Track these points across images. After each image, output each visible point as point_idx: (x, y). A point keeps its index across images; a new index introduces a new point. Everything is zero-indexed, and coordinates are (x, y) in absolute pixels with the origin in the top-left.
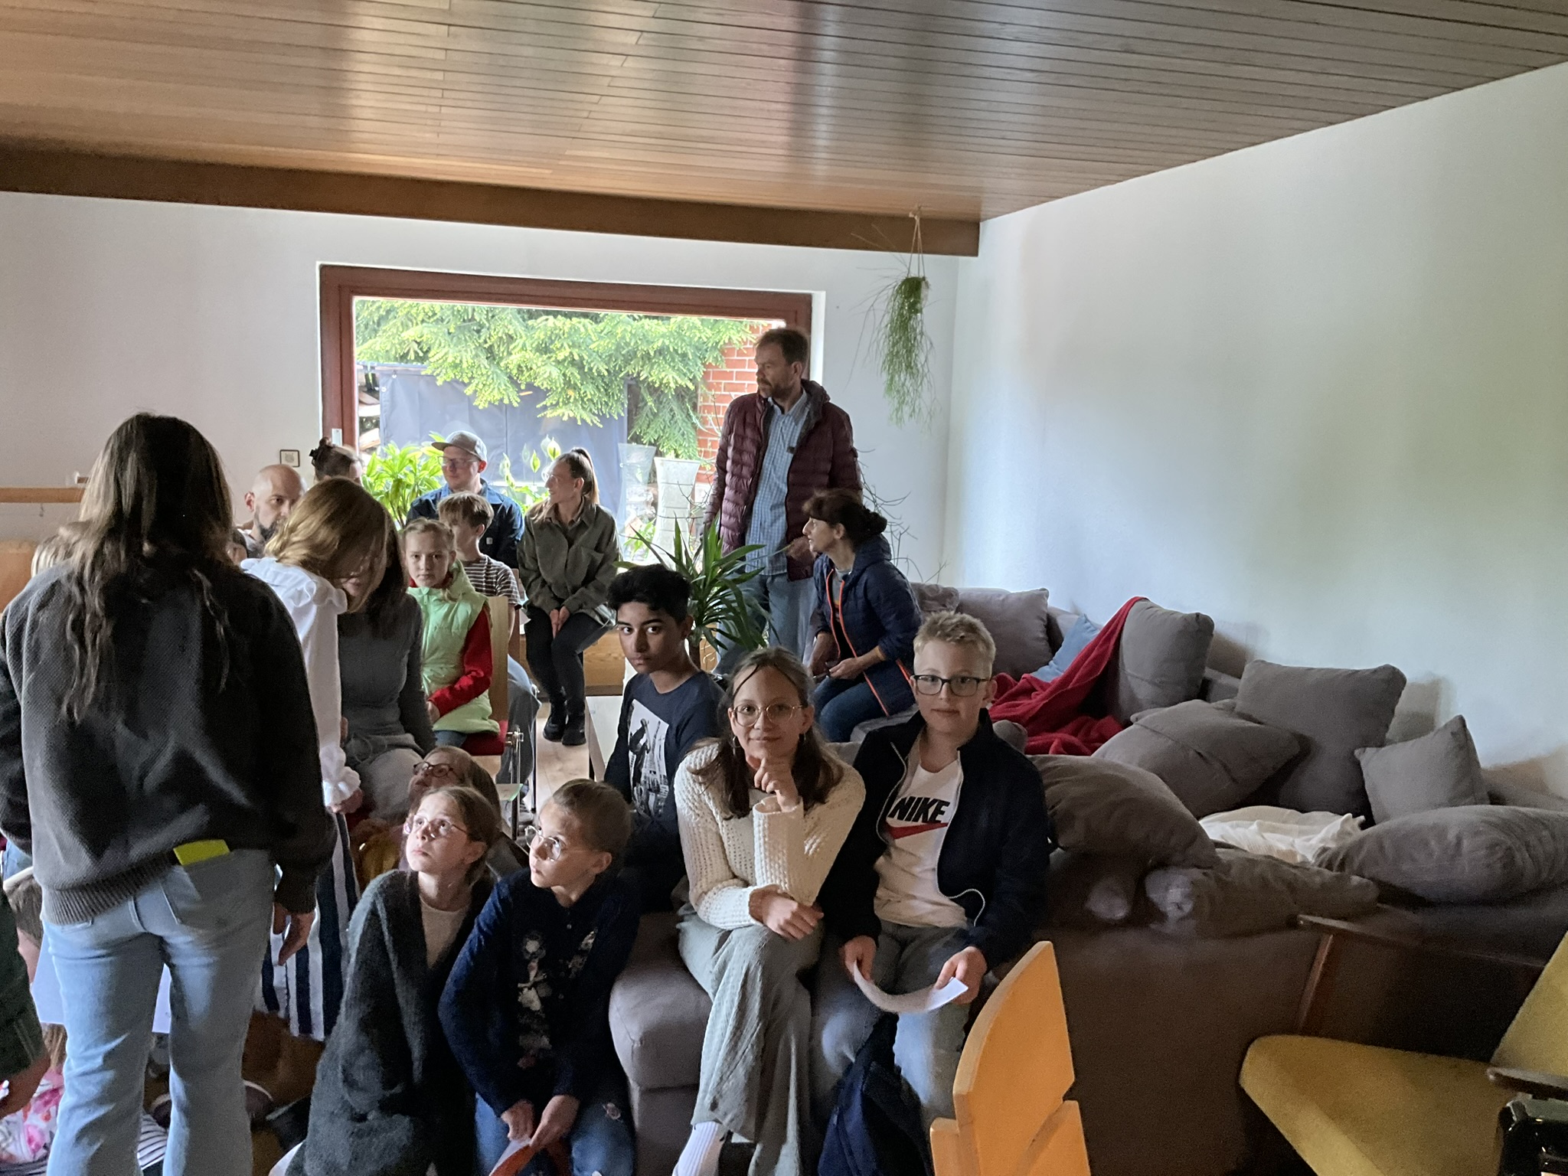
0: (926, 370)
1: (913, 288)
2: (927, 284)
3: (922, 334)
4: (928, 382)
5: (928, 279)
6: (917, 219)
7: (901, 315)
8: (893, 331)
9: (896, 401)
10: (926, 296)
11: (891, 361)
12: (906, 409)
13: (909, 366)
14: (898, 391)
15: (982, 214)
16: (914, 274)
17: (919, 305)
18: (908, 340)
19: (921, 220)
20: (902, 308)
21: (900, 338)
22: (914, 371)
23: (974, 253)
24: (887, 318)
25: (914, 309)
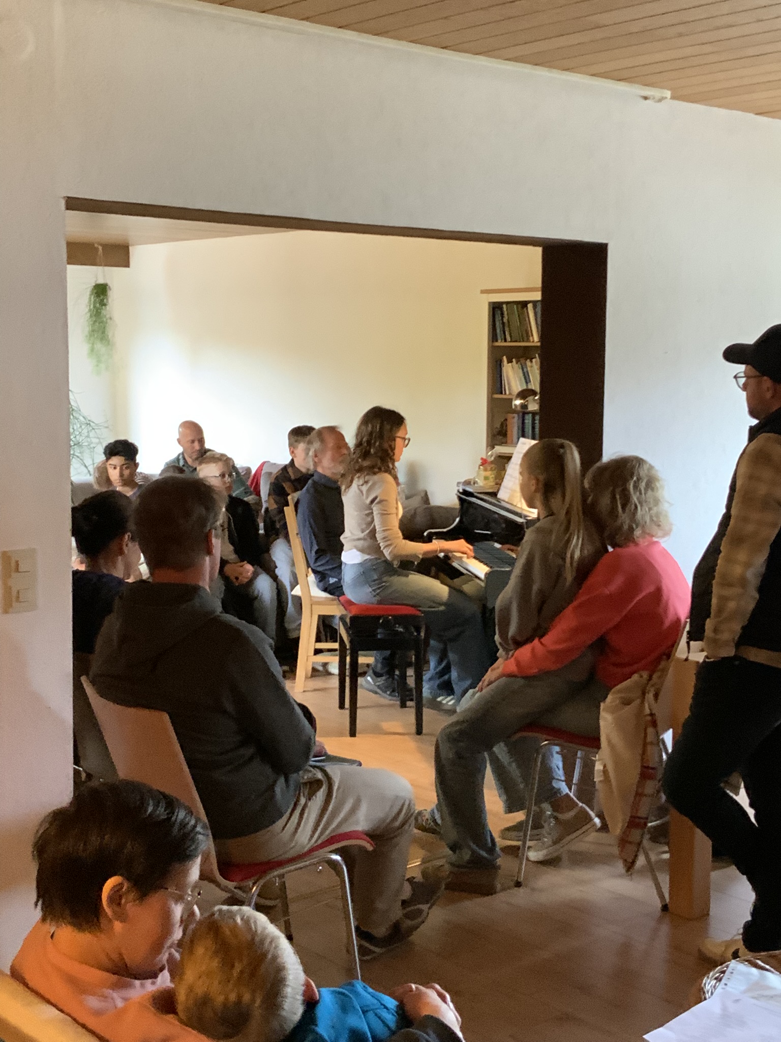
1: (101, 291)
2: (109, 287)
5: (109, 284)
6: (100, 248)
7: (94, 307)
8: (91, 316)
9: (96, 361)
10: (110, 295)
11: (91, 336)
12: (103, 365)
13: (103, 338)
14: (97, 355)
15: (130, 243)
16: (101, 281)
17: (106, 301)
18: (102, 322)
19: (103, 249)
20: (95, 303)
21: (96, 321)
22: (107, 341)
23: (127, 265)
25: (103, 304)
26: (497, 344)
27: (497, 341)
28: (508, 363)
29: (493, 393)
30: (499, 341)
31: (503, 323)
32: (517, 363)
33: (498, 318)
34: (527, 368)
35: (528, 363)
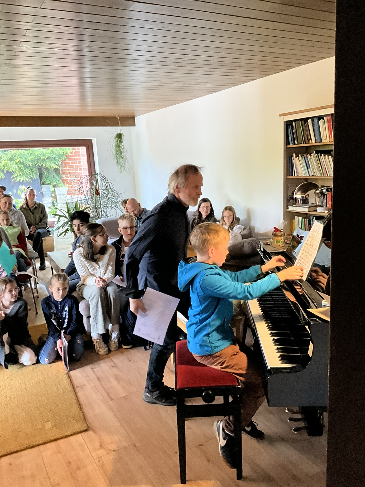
0: (126, 158)
1: (119, 136)
2: (123, 136)
3: (124, 148)
4: (127, 161)
5: (123, 134)
6: (118, 117)
7: (118, 144)
8: (116, 148)
9: (119, 167)
10: (123, 138)
11: (117, 156)
12: (122, 168)
13: (121, 157)
14: (120, 164)
15: (135, 115)
16: (119, 132)
17: (122, 141)
18: (120, 150)
20: (117, 142)
21: (118, 150)
22: (123, 158)
23: (134, 125)
24: (114, 145)
26: (289, 146)
27: (289, 145)
28: (296, 157)
29: (287, 176)
30: (291, 144)
31: (293, 133)
32: (302, 157)
33: (290, 131)
34: (308, 159)
35: (309, 156)
